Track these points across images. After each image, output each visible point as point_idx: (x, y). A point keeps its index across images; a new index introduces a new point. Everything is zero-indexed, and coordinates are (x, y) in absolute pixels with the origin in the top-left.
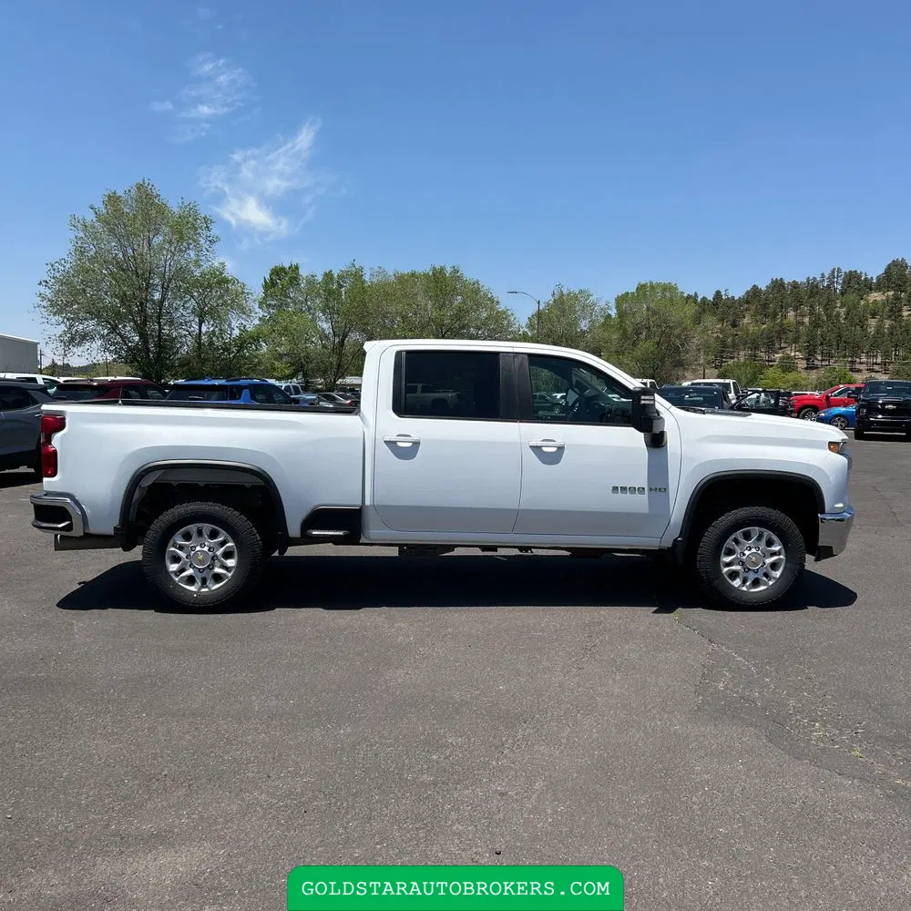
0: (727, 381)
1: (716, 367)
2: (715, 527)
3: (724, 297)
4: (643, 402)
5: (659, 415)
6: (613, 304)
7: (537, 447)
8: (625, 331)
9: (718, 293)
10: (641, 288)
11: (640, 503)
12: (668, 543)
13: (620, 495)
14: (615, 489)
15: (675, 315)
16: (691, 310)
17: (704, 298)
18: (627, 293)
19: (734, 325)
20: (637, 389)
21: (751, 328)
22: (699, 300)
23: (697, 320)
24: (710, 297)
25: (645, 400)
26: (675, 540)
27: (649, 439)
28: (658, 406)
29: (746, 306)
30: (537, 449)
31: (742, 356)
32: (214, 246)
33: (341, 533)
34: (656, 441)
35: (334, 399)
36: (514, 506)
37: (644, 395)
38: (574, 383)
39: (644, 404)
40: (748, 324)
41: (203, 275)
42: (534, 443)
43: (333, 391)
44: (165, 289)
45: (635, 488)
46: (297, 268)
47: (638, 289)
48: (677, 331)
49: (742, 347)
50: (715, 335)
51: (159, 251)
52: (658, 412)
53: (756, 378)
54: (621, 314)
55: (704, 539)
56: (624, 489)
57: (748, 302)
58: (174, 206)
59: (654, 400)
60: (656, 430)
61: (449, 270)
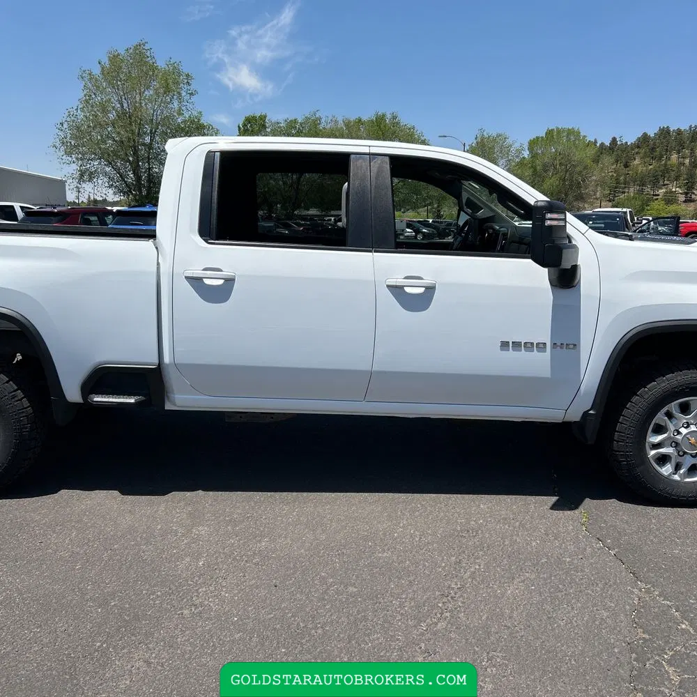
0: (625, 210)
1: (610, 201)
2: (641, 396)
3: (619, 143)
4: (548, 223)
5: (570, 242)
6: (526, 146)
7: (396, 287)
8: (535, 170)
9: (614, 139)
10: (550, 133)
11: (540, 364)
12: (575, 415)
13: (511, 353)
14: (505, 345)
15: (577, 156)
16: (591, 152)
17: (602, 144)
18: (538, 138)
19: (626, 166)
20: (539, 204)
21: (640, 169)
22: (598, 145)
23: (596, 160)
24: (607, 143)
25: (551, 220)
26: (586, 414)
27: (554, 277)
28: (569, 230)
29: (637, 150)
30: (397, 290)
31: (632, 191)
32: (194, 99)
33: (132, 401)
34: (566, 279)
35: (291, 226)
36: (365, 366)
37: (551, 212)
38: (464, 201)
39: (551, 227)
40: (638, 165)
41: (184, 122)
42: (392, 282)
43: (291, 220)
44: (153, 134)
45: (532, 344)
46: (265, 117)
47: (546, 134)
48: (578, 169)
49: (632, 184)
50: (611, 174)
51: (149, 102)
52: (569, 238)
53: (643, 209)
54: (534, 156)
55: (625, 412)
56: (517, 345)
57: (638, 147)
58: (161, 64)
59: (565, 220)
60: (566, 265)
61: (389, 116)
